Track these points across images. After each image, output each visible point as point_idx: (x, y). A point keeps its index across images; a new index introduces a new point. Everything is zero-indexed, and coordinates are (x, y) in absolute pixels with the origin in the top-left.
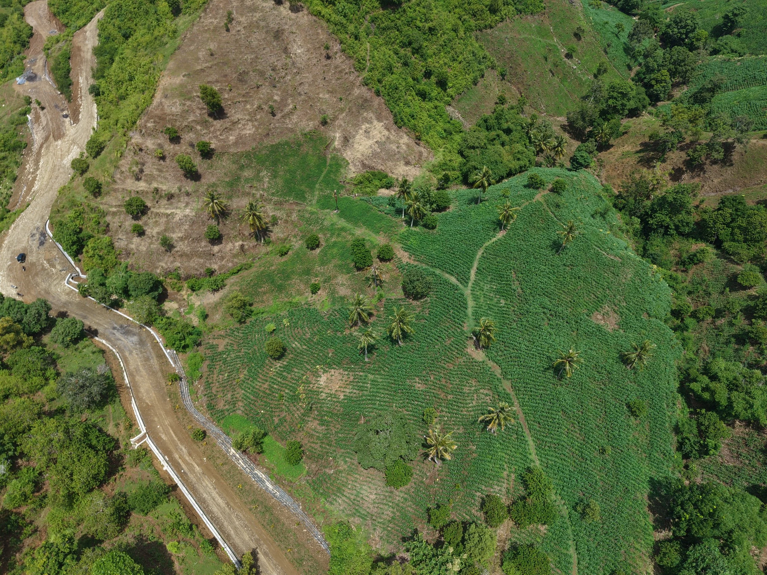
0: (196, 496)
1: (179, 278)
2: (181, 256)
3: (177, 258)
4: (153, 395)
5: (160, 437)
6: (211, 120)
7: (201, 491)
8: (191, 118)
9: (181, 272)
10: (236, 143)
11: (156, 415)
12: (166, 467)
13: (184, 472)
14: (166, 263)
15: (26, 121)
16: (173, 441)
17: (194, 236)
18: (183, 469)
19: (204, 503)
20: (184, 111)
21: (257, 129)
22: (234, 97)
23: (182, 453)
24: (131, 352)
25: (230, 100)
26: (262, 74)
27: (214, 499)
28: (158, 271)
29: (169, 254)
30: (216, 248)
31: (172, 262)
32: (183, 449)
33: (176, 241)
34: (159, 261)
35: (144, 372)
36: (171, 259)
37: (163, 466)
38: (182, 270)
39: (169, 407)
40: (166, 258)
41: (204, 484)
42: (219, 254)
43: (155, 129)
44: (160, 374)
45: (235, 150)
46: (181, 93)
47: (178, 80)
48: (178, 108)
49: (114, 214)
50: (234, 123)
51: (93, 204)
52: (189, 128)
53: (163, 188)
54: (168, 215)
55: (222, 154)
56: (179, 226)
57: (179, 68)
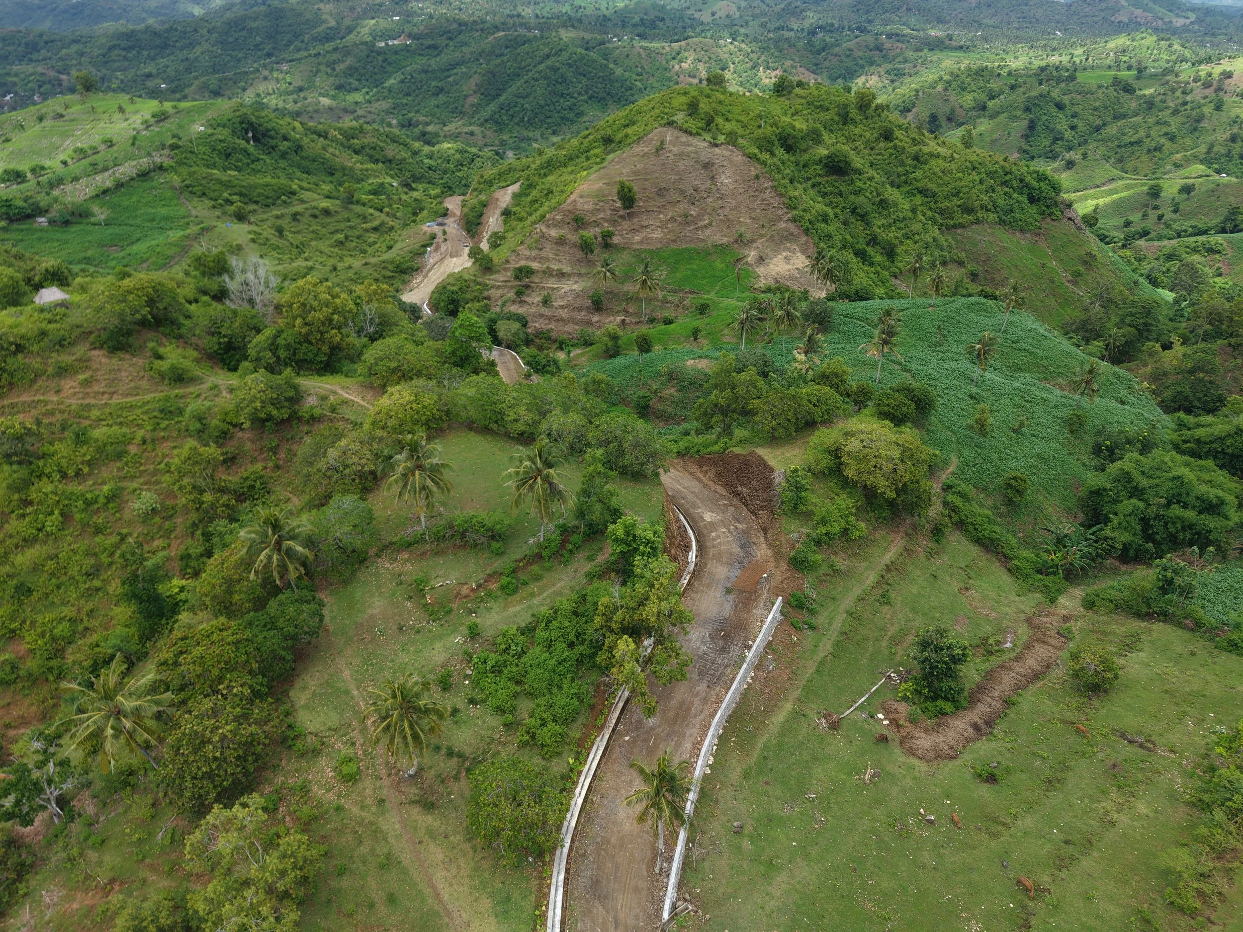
1: (548, 339)
2: (558, 321)
3: (554, 322)
6: (620, 220)
8: (601, 216)
9: (553, 334)
10: (641, 242)
14: (540, 324)
15: (425, 252)
17: (576, 306)
20: (595, 209)
21: (666, 235)
22: (649, 206)
25: (644, 208)
26: (682, 192)
28: (529, 330)
29: (543, 317)
30: (595, 318)
33: (556, 308)
34: (534, 322)
36: (547, 321)
38: (555, 333)
40: (542, 320)
42: (597, 323)
43: (563, 221)
45: (638, 247)
46: (597, 196)
47: (596, 186)
48: (591, 206)
49: (499, 287)
50: (643, 227)
51: (479, 280)
52: (597, 224)
53: (556, 268)
54: (553, 289)
55: (624, 249)
56: (562, 297)
57: (600, 179)
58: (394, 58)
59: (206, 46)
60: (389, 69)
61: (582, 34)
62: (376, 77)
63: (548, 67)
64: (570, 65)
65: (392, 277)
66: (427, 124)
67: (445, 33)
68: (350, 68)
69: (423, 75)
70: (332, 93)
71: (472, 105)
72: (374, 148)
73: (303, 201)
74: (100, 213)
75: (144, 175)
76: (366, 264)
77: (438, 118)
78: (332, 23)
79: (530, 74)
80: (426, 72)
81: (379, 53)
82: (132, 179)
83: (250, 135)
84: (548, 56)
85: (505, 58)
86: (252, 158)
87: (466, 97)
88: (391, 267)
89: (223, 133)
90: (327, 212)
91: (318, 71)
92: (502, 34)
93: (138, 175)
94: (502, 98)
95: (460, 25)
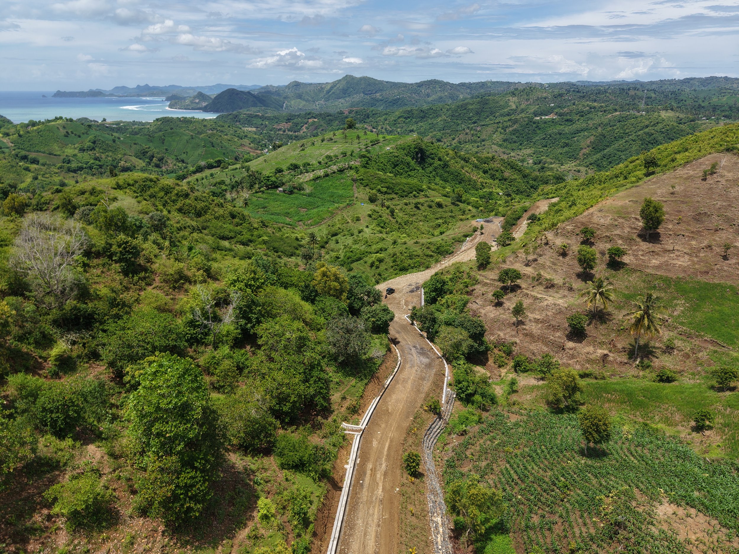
0: (349, 515)
1: (509, 353)
2: (526, 335)
3: (520, 335)
4: (401, 406)
5: (371, 442)
6: (638, 240)
7: (361, 514)
8: (618, 232)
9: (515, 349)
10: (658, 267)
11: (387, 422)
12: (349, 467)
13: (362, 485)
14: (505, 334)
15: (464, 241)
16: (381, 452)
17: (553, 323)
18: (363, 480)
19: (351, 529)
20: (612, 225)
21: (694, 263)
22: (680, 230)
23: (378, 467)
24: (412, 366)
25: (673, 231)
27: (365, 534)
28: (492, 338)
29: (514, 327)
30: (570, 344)
31: (512, 336)
32: (384, 465)
33: (530, 320)
34: (500, 329)
35: (409, 385)
36: (514, 333)
37: (347, 463)
38: (518, 348)
39: (406, 424)
40: (508, 330)
41: (371, 511)
42: (571, 352)
43: (572, 231)
44: (423, 396)
45: (653, 272)
46: (618, 212)
47: (620, 203)
48: (607, 221)
49: (486, 284)
50: (666, 251)
51: (472, 273)
52: (609, 239)
53: (548, 277)
54: (536, 298)
55: (634, 271)
56: (542, 310)
57: (628, 196)
58: (543, 126)
59: (444, 117)
60: (538, 132)
61: (678, 114)
62: (529, 136)
63: (645, 133)
64: (662, 133)
65: (431, 256)
66: (551, 163)
67: (579, 112)
68: (515, 130)
69: (558, 136)
70: (500, 143)
71: (584, 154)
72: (497, 171)
73: (426, 196)
74: (308, 190)
75: (341, 171)
76: (417, 243)
77: (559, 161)
78: (514, 107)
79: (630, 137)
80: (560, 134)
81: (534, 123)
82: (334, 173)
83: (419, 155)
84: (647, 126)
85: (615, 127)
86: (411, 168)
87: (582, 149)
88: (433, 248)
89: (401, 154)
90: (440, 205)
91: (497, 131)
92: (618, 113)
93: (338, 171)
94: (605, 151)
95: (591, 108)
